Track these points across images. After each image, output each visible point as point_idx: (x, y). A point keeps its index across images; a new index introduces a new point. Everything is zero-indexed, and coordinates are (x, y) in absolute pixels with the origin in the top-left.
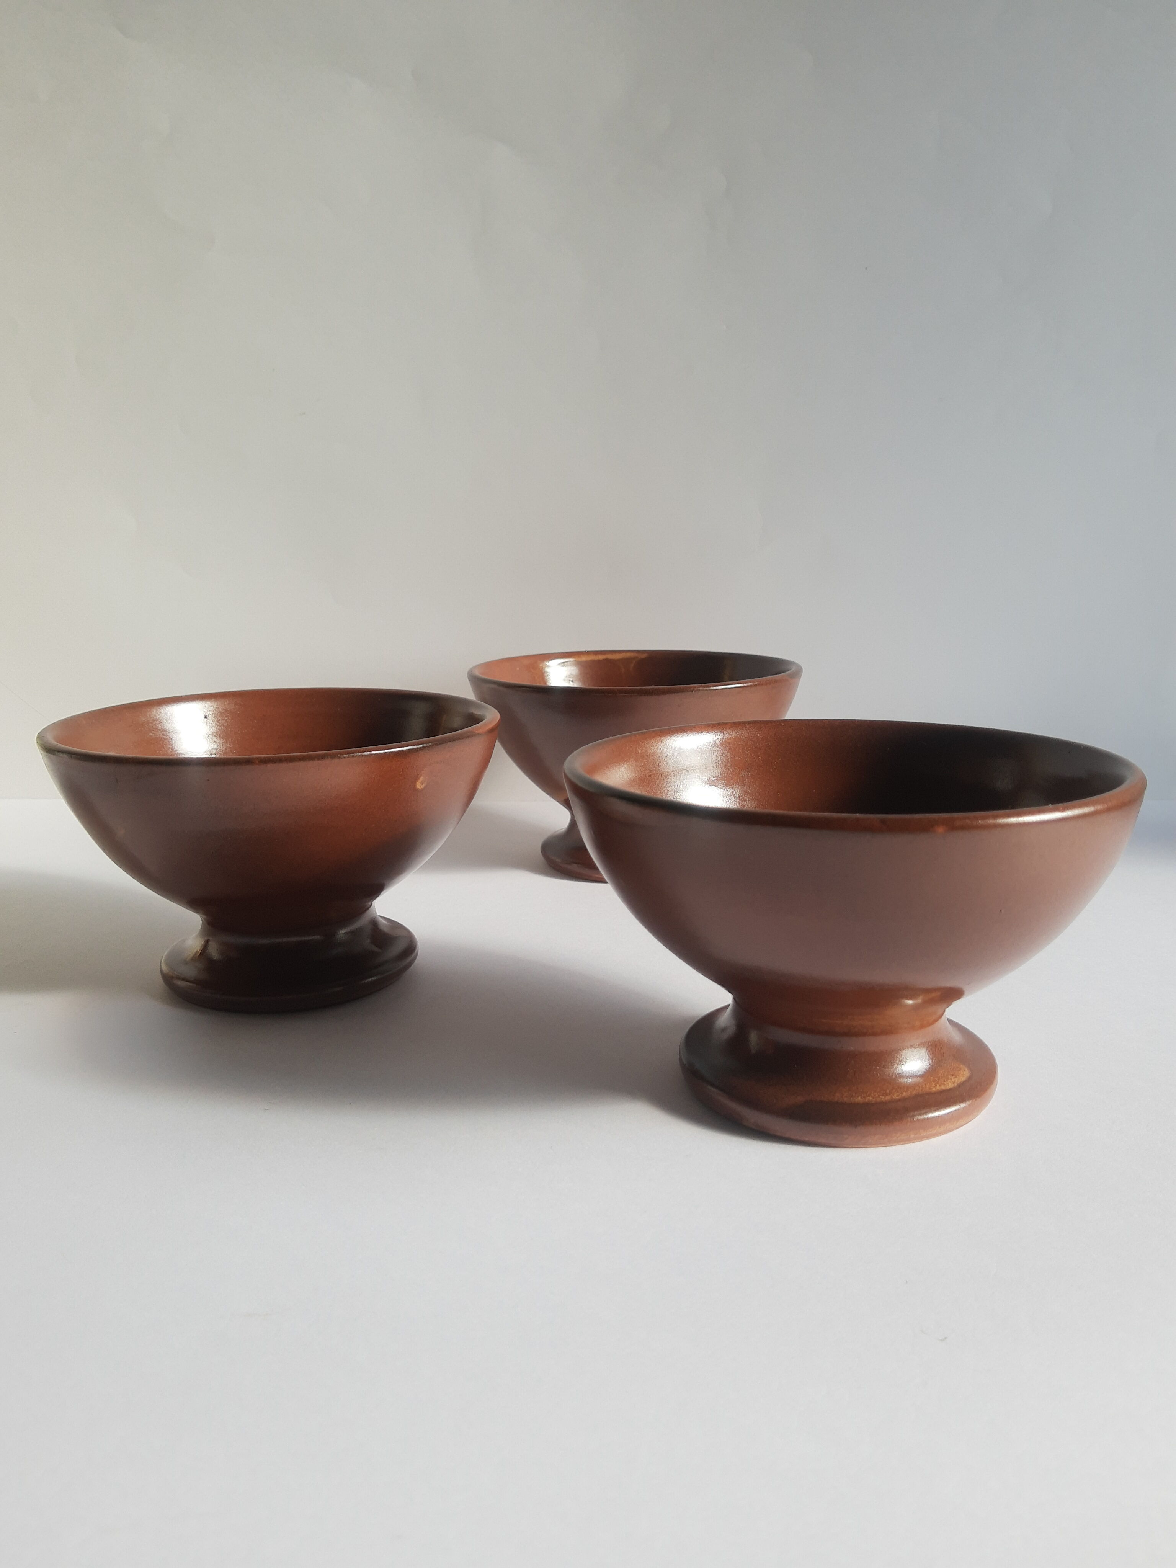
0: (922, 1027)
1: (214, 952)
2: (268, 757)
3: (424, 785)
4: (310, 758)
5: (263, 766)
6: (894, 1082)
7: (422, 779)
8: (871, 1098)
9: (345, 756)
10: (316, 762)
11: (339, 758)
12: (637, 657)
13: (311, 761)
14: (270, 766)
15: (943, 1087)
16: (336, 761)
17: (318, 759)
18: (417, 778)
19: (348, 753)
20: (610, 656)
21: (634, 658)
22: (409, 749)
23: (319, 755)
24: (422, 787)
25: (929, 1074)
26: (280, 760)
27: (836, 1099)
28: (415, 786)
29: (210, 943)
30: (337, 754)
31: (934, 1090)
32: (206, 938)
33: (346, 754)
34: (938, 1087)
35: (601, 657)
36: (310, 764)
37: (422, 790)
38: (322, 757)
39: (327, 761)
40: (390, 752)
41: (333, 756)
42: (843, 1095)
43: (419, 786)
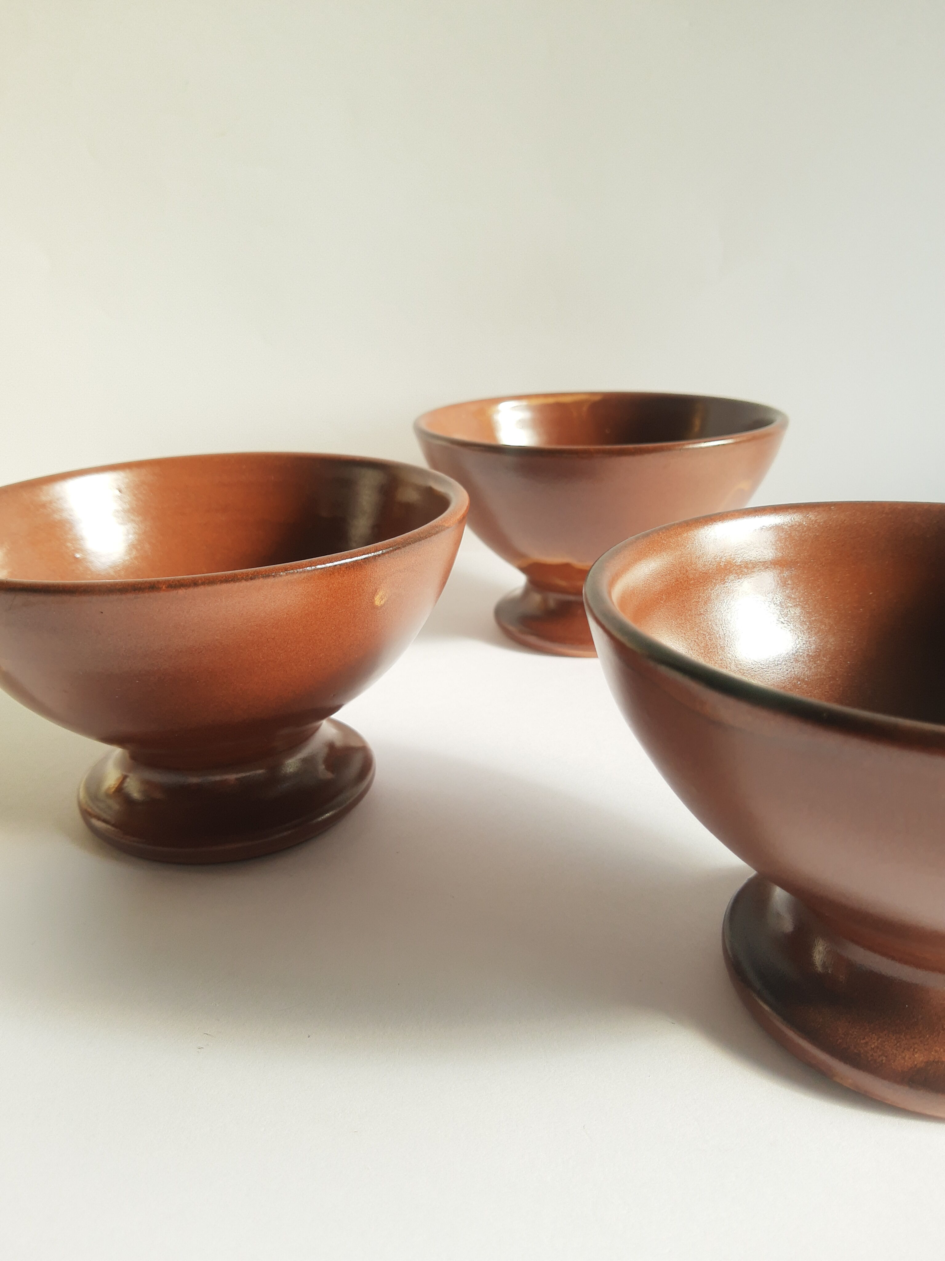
1: (134, 789)
3: (384, 600)
5: (173, 593)
7: (381, 593)
10: (244, 584)
11: (274, 576)
14: (181, 592)
16: (270, 580)
17: (246, 580)
18: (375, 593)
19: (286, 569)
22: (364, 559)
24: (382, 602)
28: (373, 603)
29: (128, 780)
30: (272, 571)
32: (125, 773)
37: (382, 606)
38: (253, 577)
39: (258, 582)
40: (340, 565)
41: (267, 575)
43: (378, 602)
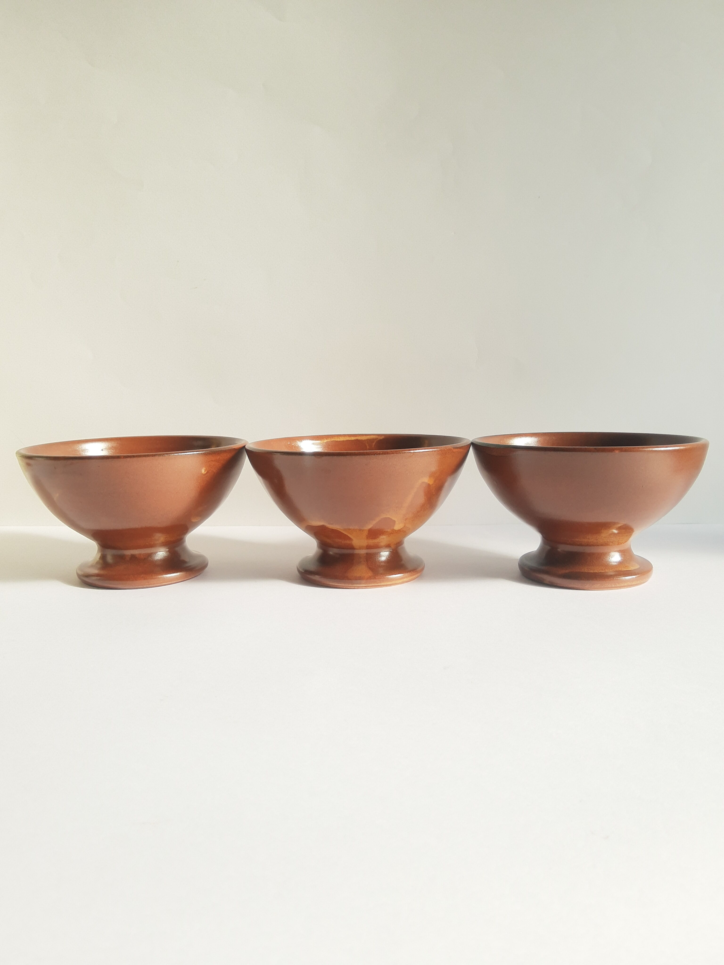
0: (618, 544)
2: (128, 455)
4: (148, 456)
5: (125, 459)
6: (608, 565)
8: (596, 571)
9: (165, 455)
11: (163, 456)
12: (377, 439)
13: (149, 457)
14: (128, 459)
15: (627, 569)
16: (161, 457)
19: (167, 454)
20: (359, 438)
21: (376, 439)
22: (198, 453)
23: (153, 455)
25: (620, 563)
26: (134, 456)
27: (582, 571)
31: (623, 570)
33: (166, 454)
34: (625, 569)
35: (353, 438)
36: (148, 458)
39: (156, 457)
42: (585, 569)
